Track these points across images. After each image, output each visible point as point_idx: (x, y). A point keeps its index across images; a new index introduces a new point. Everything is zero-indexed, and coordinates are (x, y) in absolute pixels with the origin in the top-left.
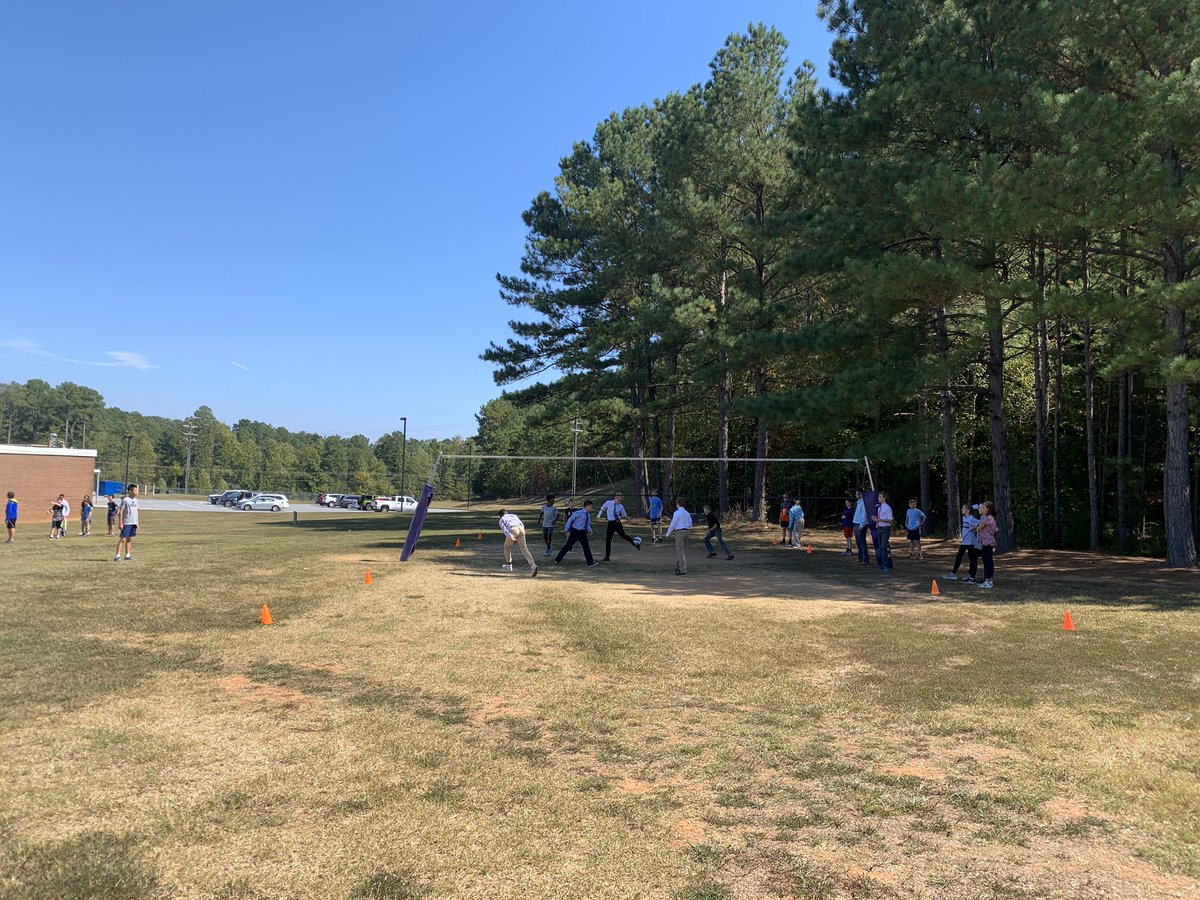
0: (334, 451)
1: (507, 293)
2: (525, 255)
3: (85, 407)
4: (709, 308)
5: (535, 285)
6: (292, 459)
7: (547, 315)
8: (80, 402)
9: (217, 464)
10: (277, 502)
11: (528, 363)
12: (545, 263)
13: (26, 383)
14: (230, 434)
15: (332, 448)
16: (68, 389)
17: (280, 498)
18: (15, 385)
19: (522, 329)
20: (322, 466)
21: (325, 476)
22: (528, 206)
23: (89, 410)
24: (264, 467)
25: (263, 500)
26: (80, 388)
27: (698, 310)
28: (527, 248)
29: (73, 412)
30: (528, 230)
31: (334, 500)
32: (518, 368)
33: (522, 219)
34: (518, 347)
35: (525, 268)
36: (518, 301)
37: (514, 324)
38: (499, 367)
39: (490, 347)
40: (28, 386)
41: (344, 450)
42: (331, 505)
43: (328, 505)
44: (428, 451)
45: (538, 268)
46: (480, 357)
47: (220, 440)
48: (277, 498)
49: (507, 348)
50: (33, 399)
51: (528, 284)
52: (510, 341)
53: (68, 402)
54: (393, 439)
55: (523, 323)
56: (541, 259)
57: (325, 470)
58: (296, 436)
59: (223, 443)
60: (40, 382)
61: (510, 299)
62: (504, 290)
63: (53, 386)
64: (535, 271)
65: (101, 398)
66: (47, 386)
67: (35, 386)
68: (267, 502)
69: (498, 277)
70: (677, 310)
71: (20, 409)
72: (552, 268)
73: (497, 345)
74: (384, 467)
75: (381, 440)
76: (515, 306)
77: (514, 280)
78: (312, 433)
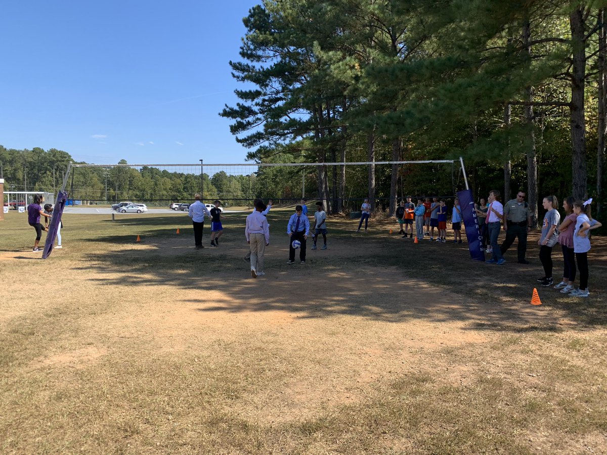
0: (190, 181)
1: (237, 73)
2: (242, 45)
3: (63, 161)
4: (354, 66)
5: (254, 67)
6: (169, 186)
7: (258, 85)
8: (60, 159)
9: (131, 189)
10: (140, 208)
11: (251, 119)
12: (255, 49)
13: (32, 149)
14: (138, 175)
15: (189, 180)
16: (53, 152)
17: (143, 206)
18: (26, 151)
19: (243, 95)
20: (184, 189)
21: (185, 194)
22: (247, 15)
23: (64, 163)
24: (155, 191)
25: (132, 207)
26: (59, 151)
27: (347, 67)
28: (243, 40)
29: (56, 164)
30: (246, 29)
31: (177, 206)
32: (245, 122)
33: (243, 23)
34: (243, 108)
35: (243, 54)
36: (243, 79)
37: (238, 92)
38: (233, 122)
39: (226, 107)
40: (33, 151)
41: (194, 182)
42: (176, 209)
43: (174, 209)
44: (238, 181)
45: (251, 53)
46: (219, 114)
47: (132, 178)
48: (141, 206)
49: (236, 108)
50: (36, 158)
51: (249, 67)
52: (238, 104)
53: (54, 159)
54: (220, 175)
55: (244, 91)
56: (252, 47)
57: (185, 192)
58: (172, 174)
59: (133, 178)
60: (39, 149)
61: (238, 77)
62: (234, 72)
63: (46, 151)
64: (250, 56)
65: (70, 156)
66: (43, 151)
67: (37, 151)
68: (134, 208)
69: (231, 63)
70: (332, 67)
71: (30, 163)
72: (260, 53)
73: (230, 106)
74: (216, 190)
75: (214, 176)
76: (241, 82)
77: (240, 64)
78: (181, 173)
